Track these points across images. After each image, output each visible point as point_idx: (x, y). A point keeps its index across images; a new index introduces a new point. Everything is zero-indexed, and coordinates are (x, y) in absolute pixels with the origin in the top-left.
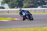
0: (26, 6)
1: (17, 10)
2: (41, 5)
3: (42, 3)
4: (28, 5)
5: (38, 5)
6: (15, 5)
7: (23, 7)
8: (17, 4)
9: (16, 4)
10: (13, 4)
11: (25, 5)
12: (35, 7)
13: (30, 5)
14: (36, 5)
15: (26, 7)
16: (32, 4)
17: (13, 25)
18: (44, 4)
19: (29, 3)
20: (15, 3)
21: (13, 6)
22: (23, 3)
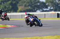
0: (21, 10)
1: (11, 15)
2: (41, 8)
3: (42, 6)
4: (24, 9)
5: (37, 9)
6: (8, 9)
7: (18, 11)
8: (11, 7)
9: (9, 7)
10: (5, 7)
11: (20, 8)
12: (33, 12)
13: (27, 8)
14: (34, 9)
15: (21, 12)
16: (29, 7)
17: (5, 33)
18: (45, 7)
19: (25, 6)
20: (7, 7)
21: (5, 10)
22: (18, 6)
